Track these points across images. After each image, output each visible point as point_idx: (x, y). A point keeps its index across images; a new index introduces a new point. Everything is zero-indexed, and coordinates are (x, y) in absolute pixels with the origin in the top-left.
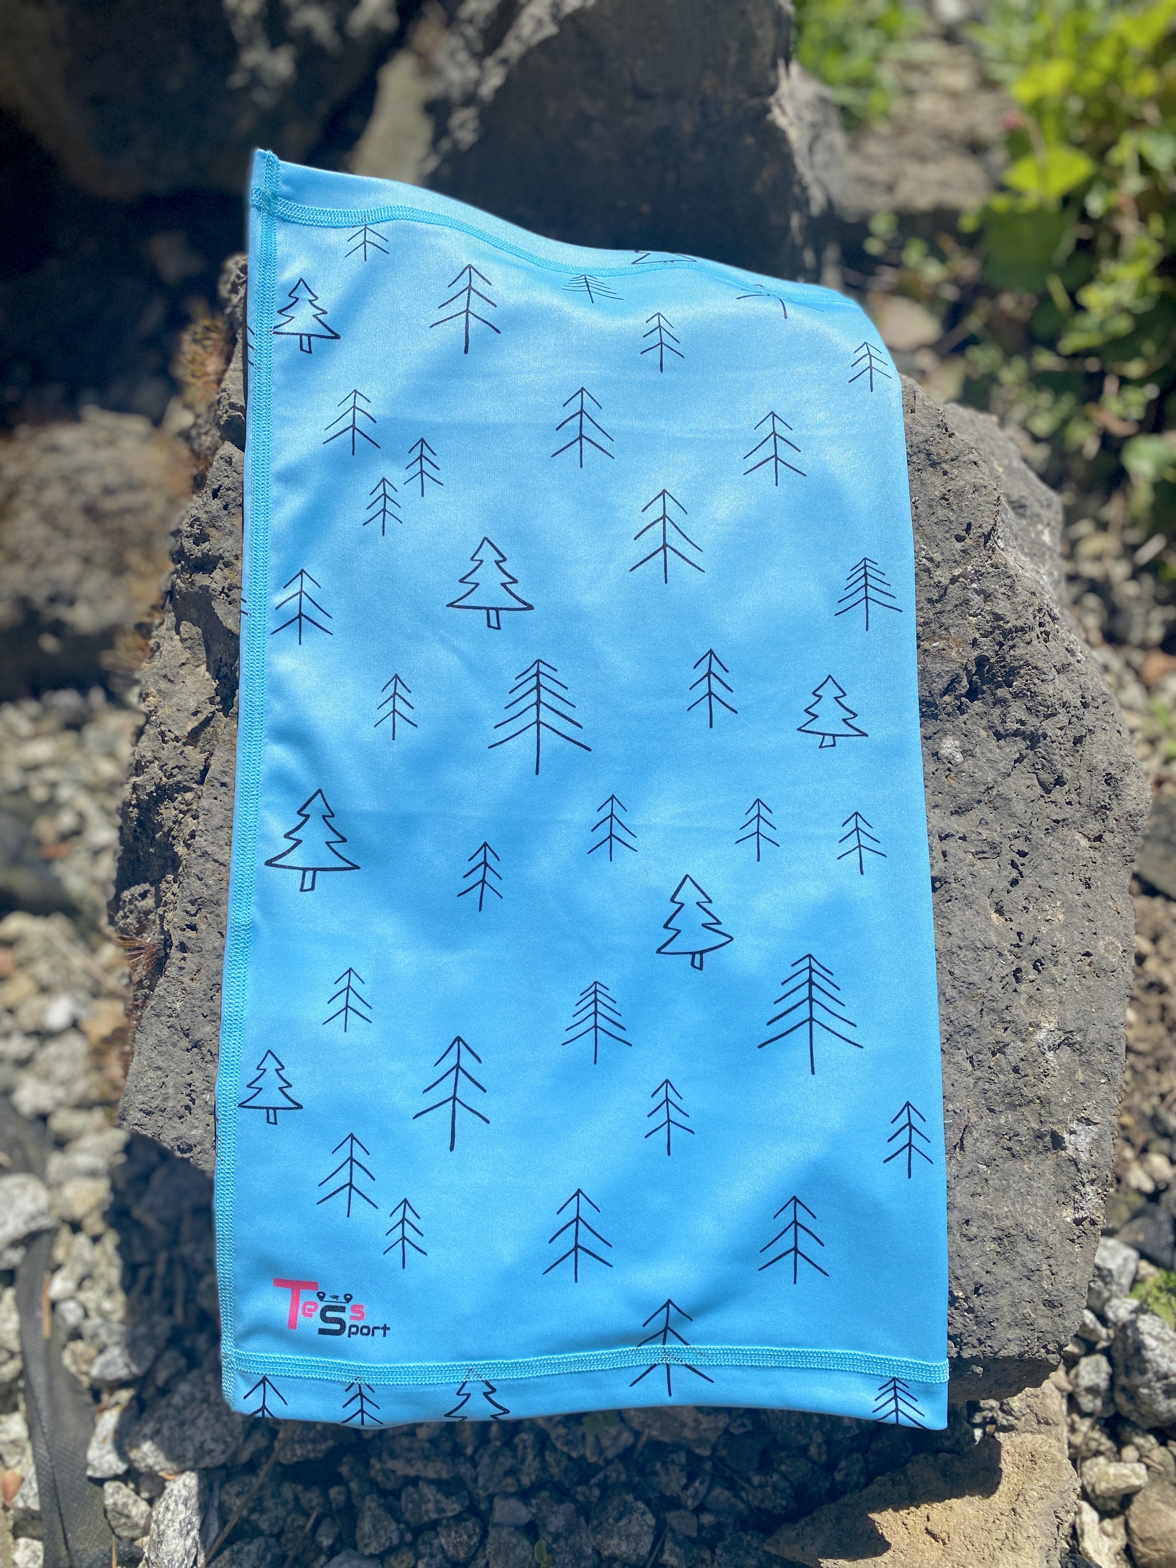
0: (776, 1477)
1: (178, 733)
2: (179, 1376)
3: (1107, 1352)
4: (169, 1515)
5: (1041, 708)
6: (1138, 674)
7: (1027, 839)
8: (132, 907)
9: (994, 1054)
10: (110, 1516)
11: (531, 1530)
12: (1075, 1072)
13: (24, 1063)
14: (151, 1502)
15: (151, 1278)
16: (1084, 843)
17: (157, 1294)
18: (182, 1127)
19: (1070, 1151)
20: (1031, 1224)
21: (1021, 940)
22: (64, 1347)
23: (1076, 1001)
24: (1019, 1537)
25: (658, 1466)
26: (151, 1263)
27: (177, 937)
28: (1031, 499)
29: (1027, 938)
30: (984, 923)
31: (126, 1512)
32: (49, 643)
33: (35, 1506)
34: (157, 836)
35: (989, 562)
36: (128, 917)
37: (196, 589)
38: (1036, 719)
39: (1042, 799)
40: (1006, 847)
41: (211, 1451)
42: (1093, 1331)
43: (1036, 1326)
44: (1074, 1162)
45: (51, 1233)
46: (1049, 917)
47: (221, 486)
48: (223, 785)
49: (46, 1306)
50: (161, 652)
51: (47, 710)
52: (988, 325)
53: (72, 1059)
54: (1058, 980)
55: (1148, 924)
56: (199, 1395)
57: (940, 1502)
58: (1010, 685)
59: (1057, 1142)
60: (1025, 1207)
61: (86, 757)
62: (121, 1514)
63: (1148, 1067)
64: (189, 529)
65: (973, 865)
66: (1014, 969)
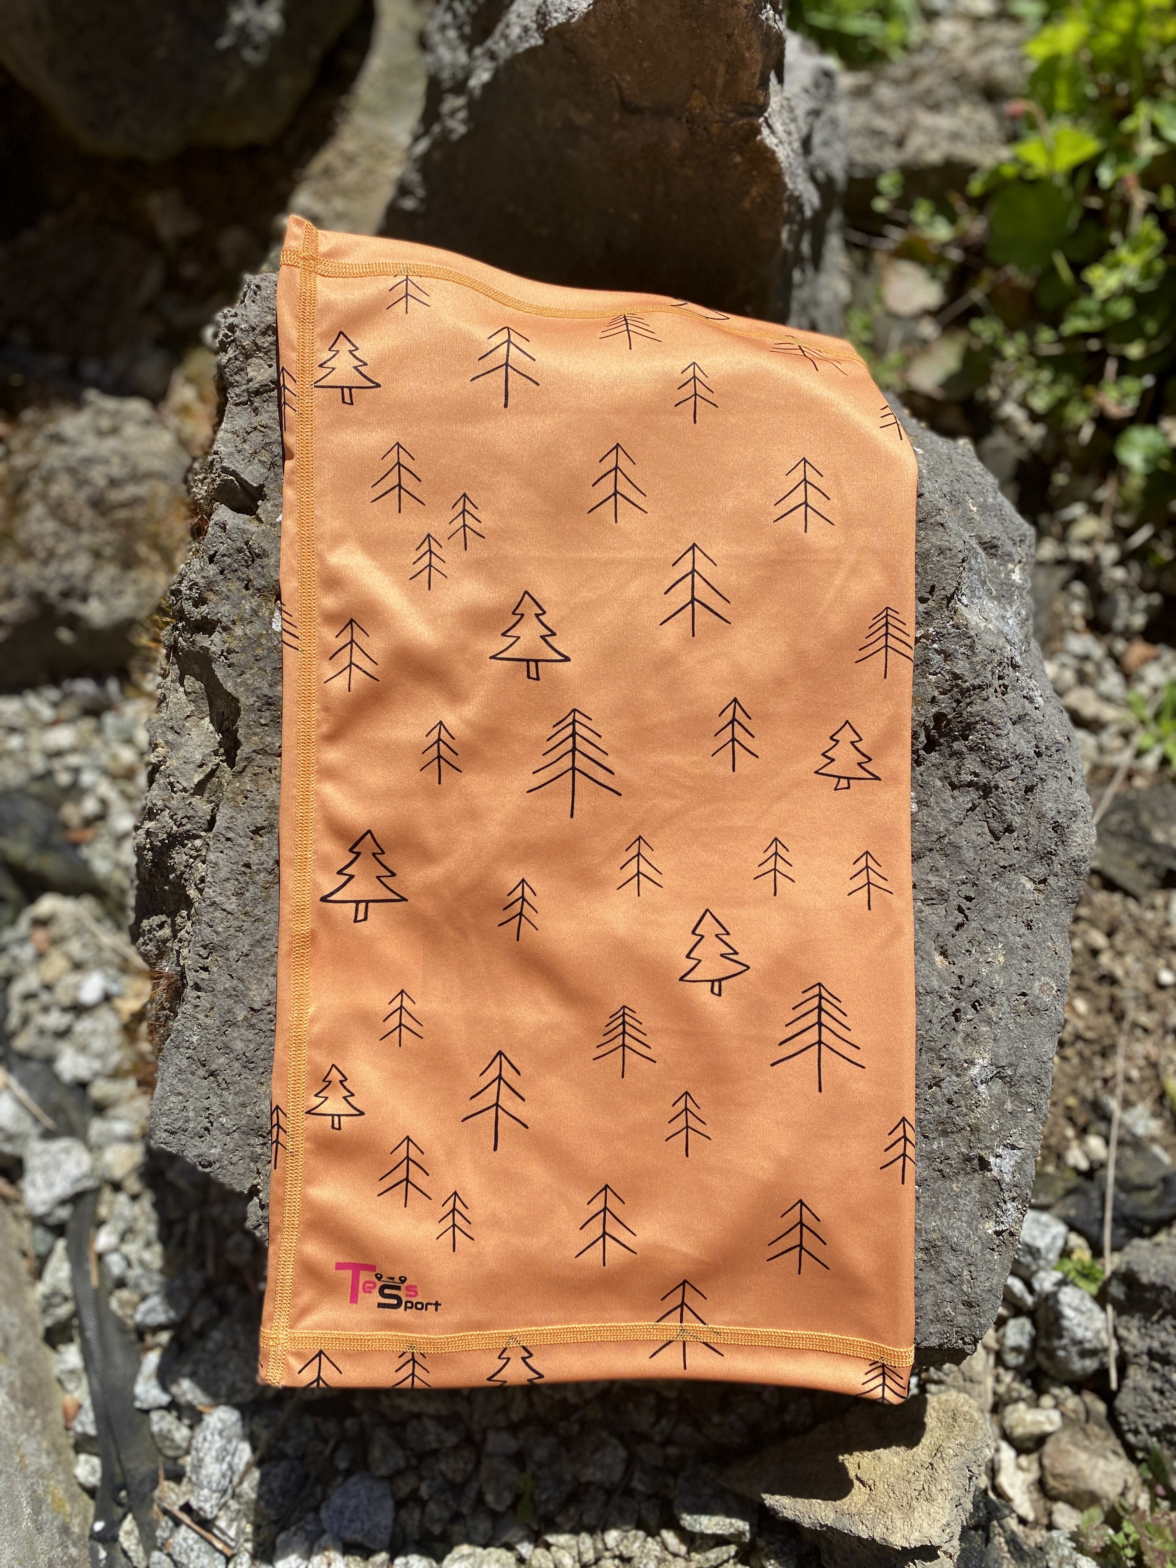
0: (733, 1418)
1: (185, 784)
2: (211, 1324)
3: (1031, 1314)
4: (207, 1445)
5: (995, 761)
6: (1117, 660)
7: (974, 884)
8: (151, 936)
9: (930, 1087)
10: (157, 1439)
11: (519, 1459)
12: (1004, 1103)
13: (63, 1034)
14: (191, 1427)
15: (185, 1234)
16: (1030, 886)
17: (190, 1249)
18: (203, 1145)
19: (995, 1173)
20: (955, 1236)
21: (961, 983)
22: (111, 1293)
23: (1009, 1037)
24: (934, 1489)
25: (630, 1407)
26: (185, 1219)
27: (191, 977)
28: (1004, 537)
29: (967, 981)
30: (927, 969)
31: (169, 1436)
32: (65, 635)
33: (92, 1431)
34: (172, 876)
35: (951, 623)
36: (147, 944)
37: (197, 649)
38: (988, 772)
39: (992, 846)
40: (953, 893)
41: (240, 1391)
42: (1021, 1299)
43: (955, 1322)
44: (999, 1182)
45: (96, 1192)
46: (990, 959)
47: (216, 552)
48: (228, 839)
49: (93, 1259)
50: (167, 704)
51: (67, 696)
52: (990, 296)
53: (106, 1034)
54: (994, 1019)
55: (1105, 918)
56: (230, 1343)
57: (870, 1451)
58: (966, 738)
59: (984, 1165)
60: (951, 1222)
61: (106, 743)
62: (166, 1438)
63: (1094, 1053)
64: (188, 592)
65: (922, 912)
66: (953, 1010)
